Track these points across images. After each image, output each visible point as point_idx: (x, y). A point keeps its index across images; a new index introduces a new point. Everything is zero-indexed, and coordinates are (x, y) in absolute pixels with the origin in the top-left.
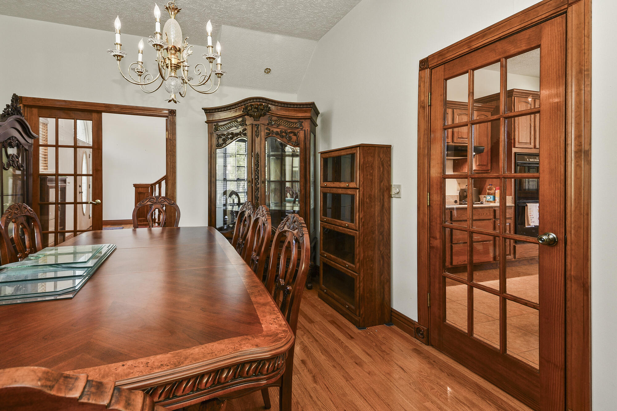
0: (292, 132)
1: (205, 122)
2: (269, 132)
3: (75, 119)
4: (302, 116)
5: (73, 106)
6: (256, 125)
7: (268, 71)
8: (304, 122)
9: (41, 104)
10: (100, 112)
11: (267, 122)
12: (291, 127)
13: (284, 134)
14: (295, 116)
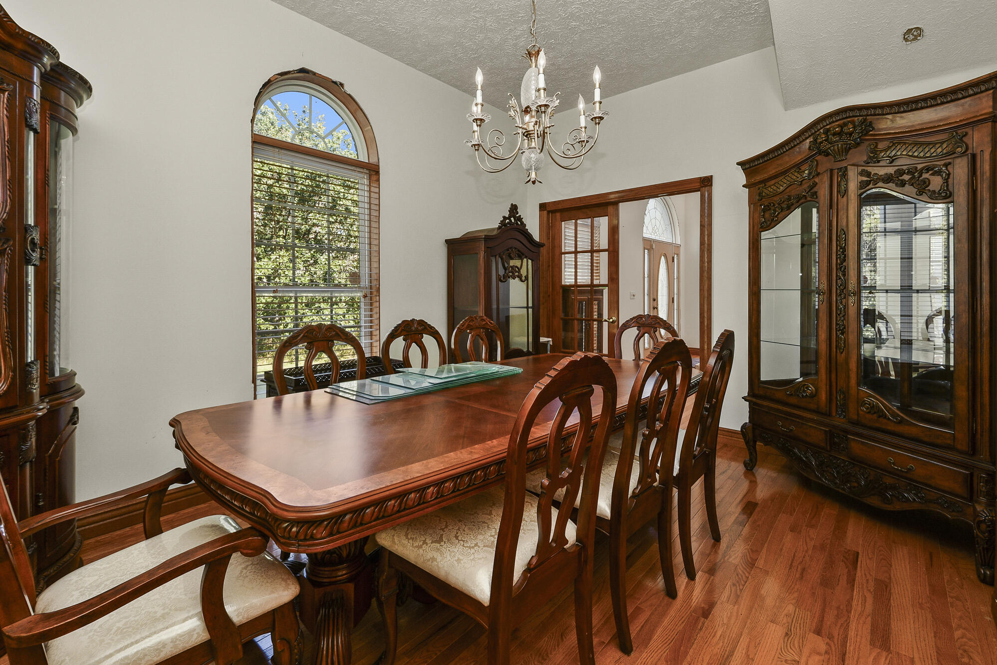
0: (928, 169)
1: (743, 186)
2: (865, 179)
3: (592, 217)
4: (961, 121)
5: (594, 202)
6: (840, 169)
7: (913, 34)
8: (970, 133)
9: (560, 207)
10: (616, 204)
11: (865, 158)
12: (928, 155)
13: (906, 177)
14: (939, 126)
